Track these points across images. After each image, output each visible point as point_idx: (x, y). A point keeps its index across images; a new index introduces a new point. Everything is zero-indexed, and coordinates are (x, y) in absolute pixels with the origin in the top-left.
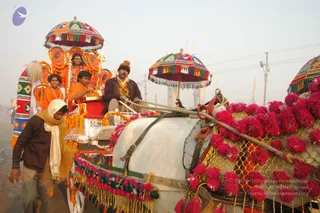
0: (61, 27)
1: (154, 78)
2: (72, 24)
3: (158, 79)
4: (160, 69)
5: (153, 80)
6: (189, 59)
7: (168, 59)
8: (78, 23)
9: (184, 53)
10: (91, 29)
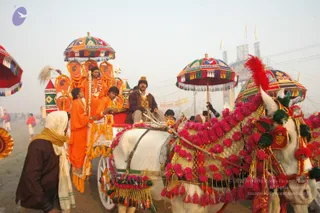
0: (78, 44)
1: (183, 85)
2: (88, 40)
3: (187, 86)
4: (187, 76)
5: (181, 88)
6: (214, 63)
7: (194, 66)
8: (93, 39)
9: (209, 58)
10: (104, 44)
